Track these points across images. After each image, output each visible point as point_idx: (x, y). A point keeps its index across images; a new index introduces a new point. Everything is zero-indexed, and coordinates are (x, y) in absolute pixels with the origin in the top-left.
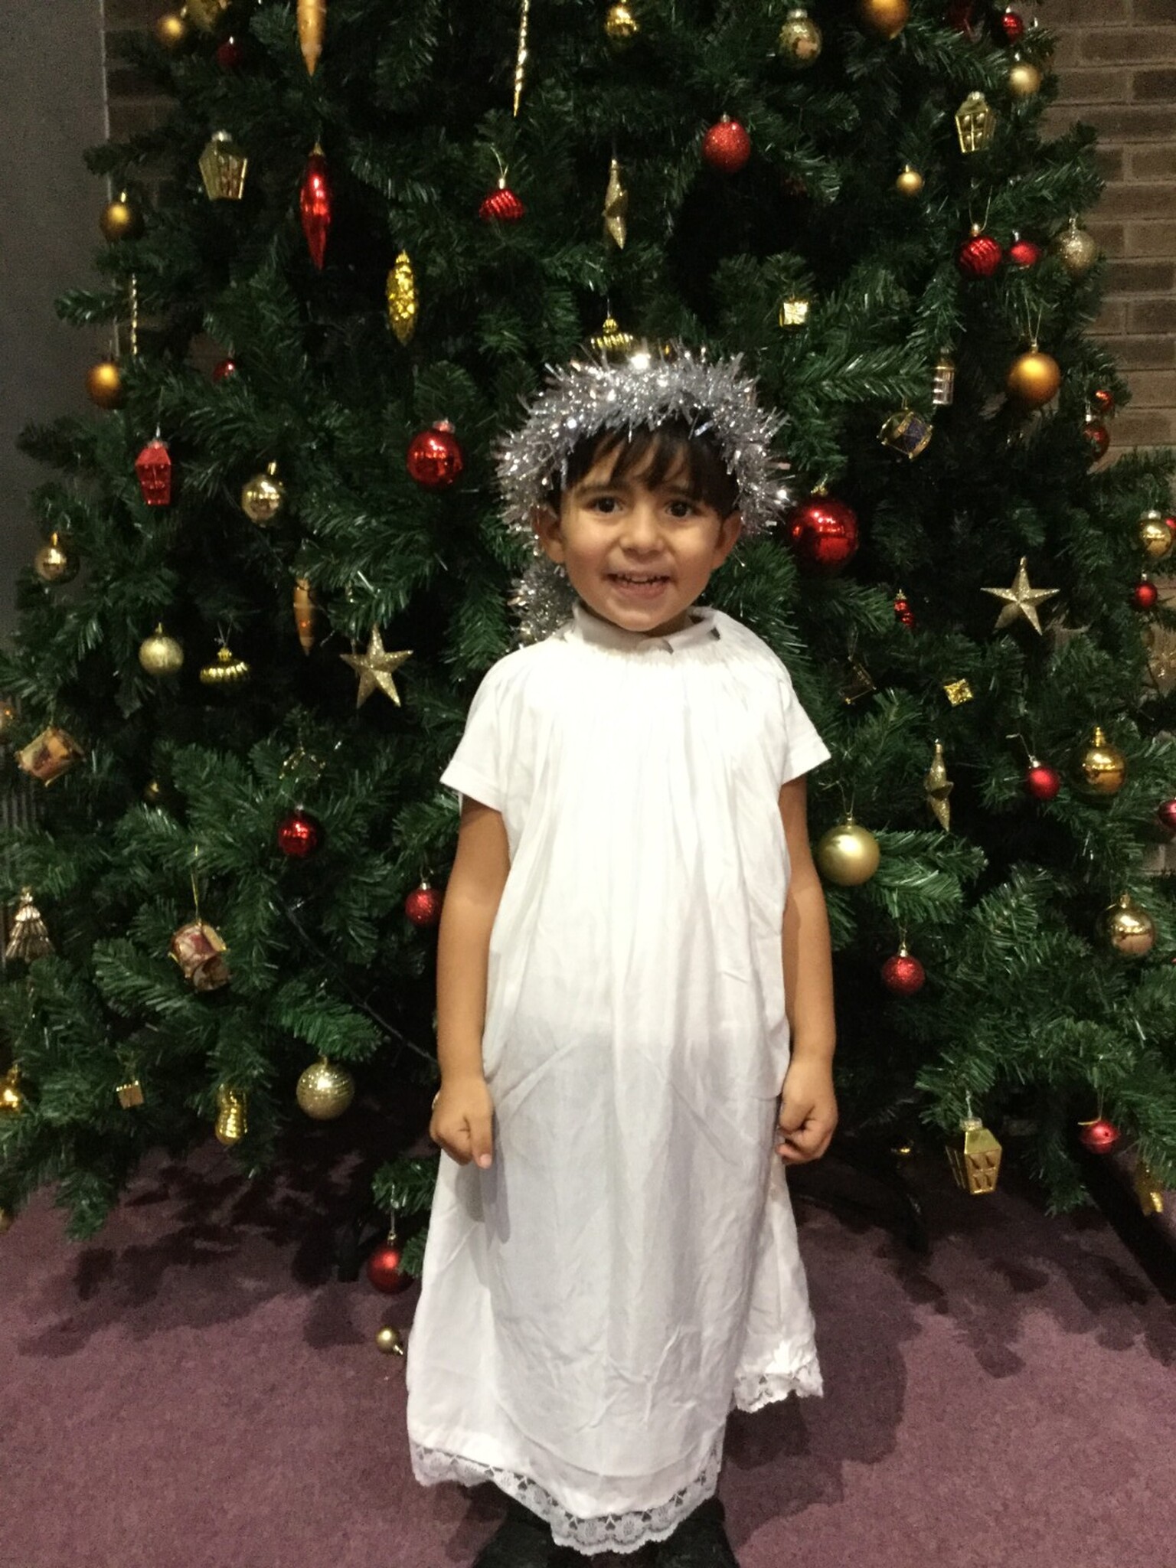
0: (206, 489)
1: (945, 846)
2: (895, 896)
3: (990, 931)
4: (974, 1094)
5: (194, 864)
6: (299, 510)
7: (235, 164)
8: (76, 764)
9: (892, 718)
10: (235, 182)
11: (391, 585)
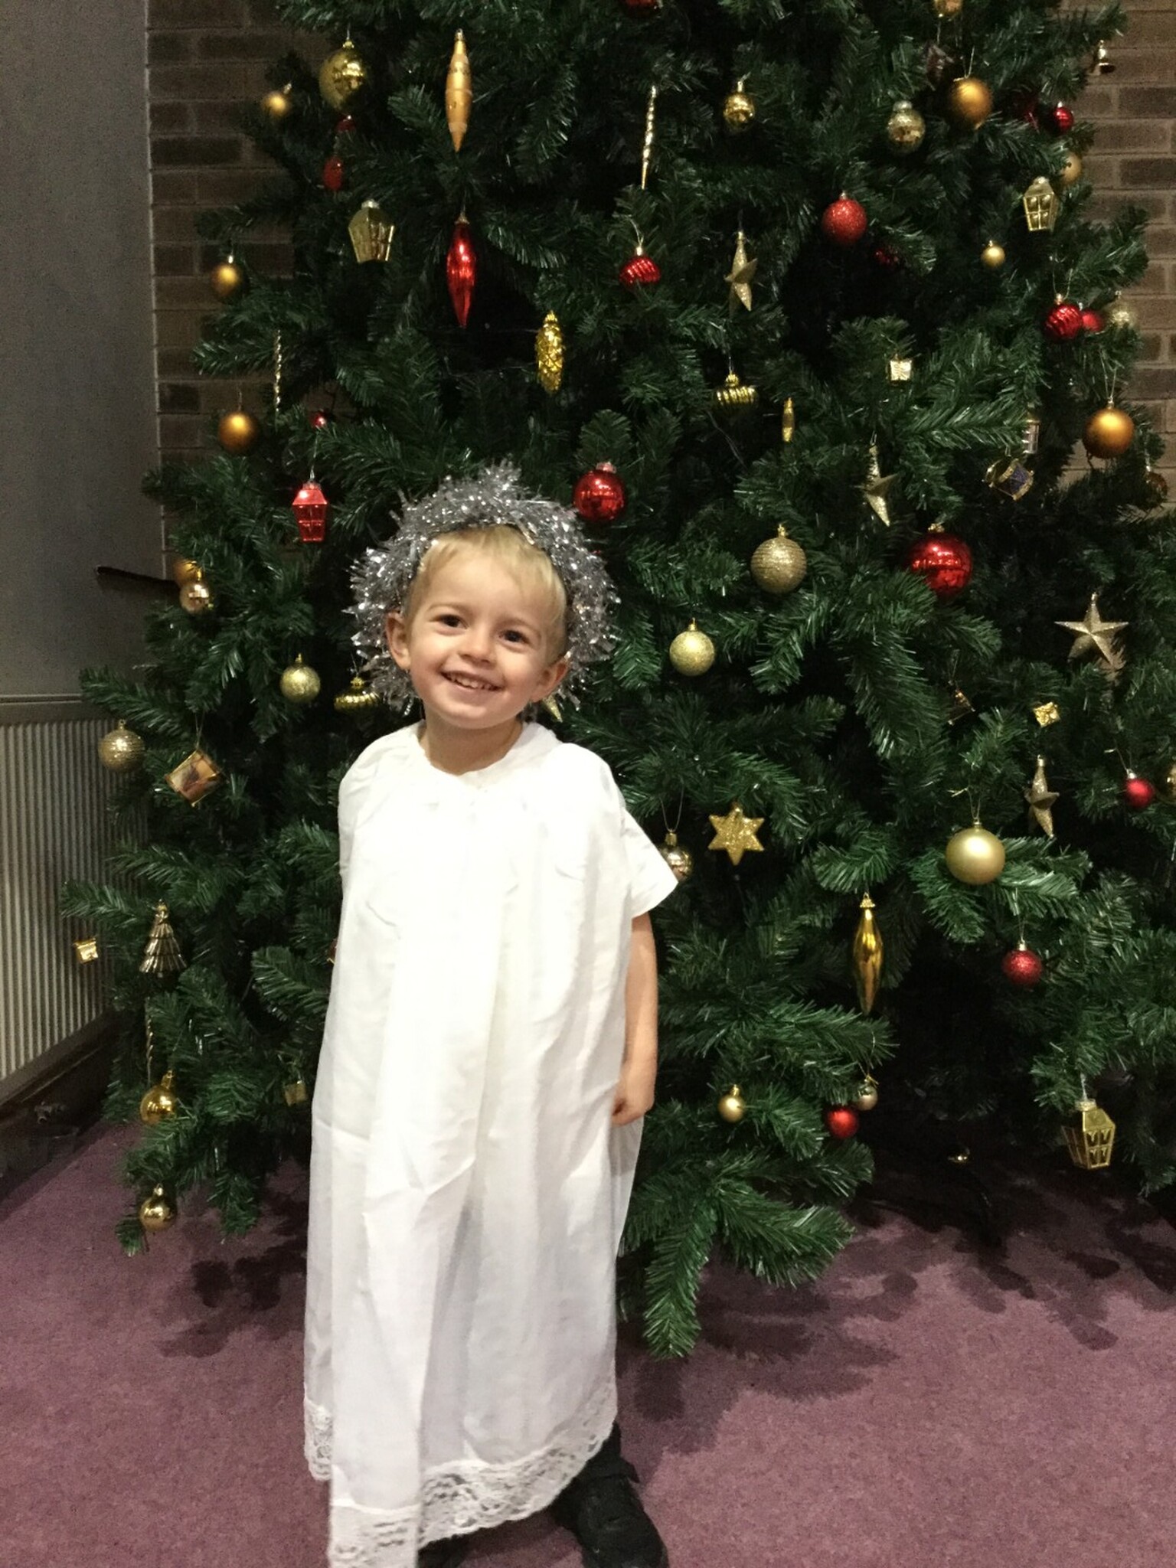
0: (352, 528)
1: (1054, 851)
2: (1015, 896)
3: (1088, 933)
4: (1089, 1077)
7: (383, 230)
8: (221, 784)
9: (998, 735)
10: (382, 247)
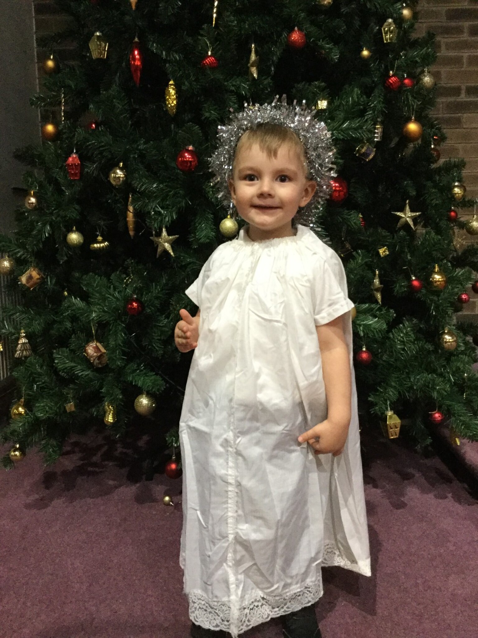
0: (93, 173)
1: (380, 309)
2: (361, 328)
3: (395, 342)
4: (391, 401)
5: (93, 319)
6: (131, 181)
7: (103, 44)
8: (42, 281)
9: (360, 261)
10: (103, 52)
11: (170, 210)
